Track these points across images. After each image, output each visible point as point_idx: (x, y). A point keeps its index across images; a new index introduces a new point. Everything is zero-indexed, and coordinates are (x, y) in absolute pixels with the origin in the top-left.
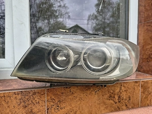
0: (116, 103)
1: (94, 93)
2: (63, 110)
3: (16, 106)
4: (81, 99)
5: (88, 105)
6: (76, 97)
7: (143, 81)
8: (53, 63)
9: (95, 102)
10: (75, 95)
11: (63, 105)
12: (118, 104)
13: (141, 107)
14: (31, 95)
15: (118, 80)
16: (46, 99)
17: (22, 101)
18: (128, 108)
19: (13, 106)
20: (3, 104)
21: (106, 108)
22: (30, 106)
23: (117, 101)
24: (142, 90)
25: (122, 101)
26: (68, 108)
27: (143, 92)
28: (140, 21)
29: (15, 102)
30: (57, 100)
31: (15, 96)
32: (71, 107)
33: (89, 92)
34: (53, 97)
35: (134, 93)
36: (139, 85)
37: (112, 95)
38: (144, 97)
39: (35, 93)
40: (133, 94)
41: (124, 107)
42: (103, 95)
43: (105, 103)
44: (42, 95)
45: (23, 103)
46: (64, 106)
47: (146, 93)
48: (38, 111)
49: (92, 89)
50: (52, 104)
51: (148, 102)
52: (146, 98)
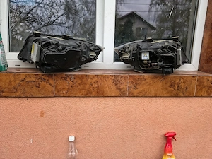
1: (159, 81)
2: (138, 90)
3: (111, 83)
6: (147, 83)
9: (160, 88)
10: (147, 81)
12: (177, 91)
19: (109, 83)
21: (168, 93)
22: (119, 84)
23: (176, 89)
24: (198, 83)
25: (180, 90)
26: (141, 89)
27: (199, 85)
32: (143, 89)
33: (156, 80)
34: (132, 81)
35: (191, 85)
36: (195, 80)
37: (173, 84)
38: (199, 89)
41: (182, 95)
42: (166, 84)
43: (167, 89)
47: (201, 86)
49: (158, 79)
50: (132, 85)
51: (202, 93)
52: (201, 90)
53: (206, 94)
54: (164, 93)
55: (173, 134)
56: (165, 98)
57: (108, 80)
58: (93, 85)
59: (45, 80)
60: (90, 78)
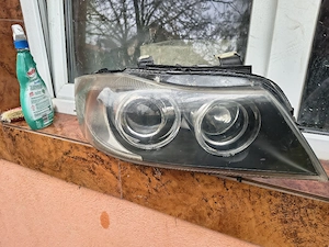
57: (258, 202)
58: (211, 202)
59: (103, 161)
60: (203, 181)
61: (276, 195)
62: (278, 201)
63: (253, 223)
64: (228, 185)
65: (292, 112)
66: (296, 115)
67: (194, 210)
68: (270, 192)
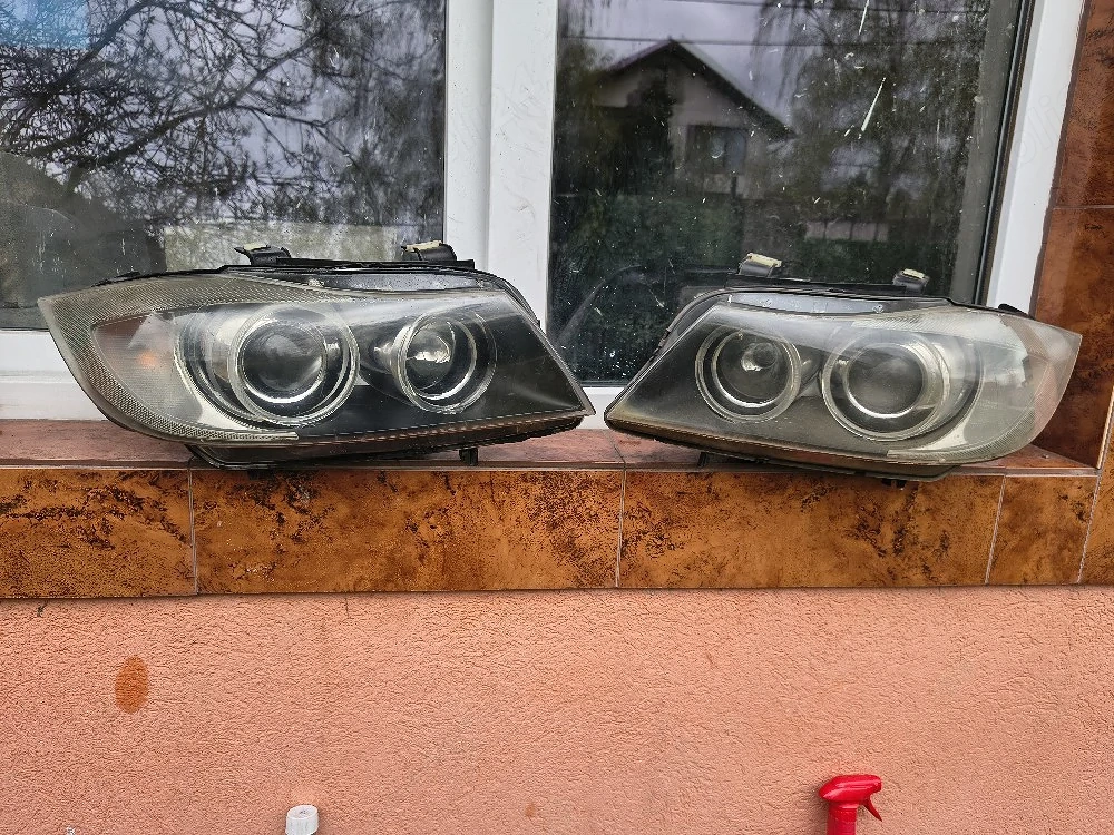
0: (882, 553)
1: (797, 504)
2: (678, 553)
3: (523, 517)
4: (745, 522)
5: (768, 547)
6: (729, 514)
7: (1015, 481)
8: (728, 396)
9: (798, 540)
10: (727, 505)
11: (678, 536)
12: (890, 560)
13: (994, 584)
14: (574, 486)
15: (956, 467)
16: (622, 506)
17: (543, 505)
18: (932, 583)
19: (514, 518)
20: (487, 507)
21: (841, 567)
22: (569, 525)
23: (888, 546)
24: (1007, 515)
25: (909, 551)
26: (694, 550)
27: (1012, 527)
28: (1059, 195)
29: (521, 502)
30: (658, 516)
31: (523, 485)
32: (706, 548)
33: (777, 500)
34: (646, 503)
35: (970, 527)
36: (994, 496)
37: (872, 522)
38: (1011, 545)
39: (586, 484)
40: (963, 530)
41: (917, 576)
42: (832, 518)
43: (836, 549)
44: (611, 490)
45: (547, 513)
46: (682, 538)
47: (1024, 531)
48: (590, 543)
49: (790, 491)
50: (642, 526)
51: (1027, 569)
52: (1021, 550)
53: (1047, 573)
54: (823, 567)
55: (862, 785)
56: (825, 597)
57: (508, 500)
58: (423, 530)
59: (138, 502)
60: (405, 488)
61: (534, 480)
62: (537, 490)
63: (504, 548)
64: (454, 482)
65: (539, 323)
66: (543, 326)
67: (391, 559)
68: (524, 478)
